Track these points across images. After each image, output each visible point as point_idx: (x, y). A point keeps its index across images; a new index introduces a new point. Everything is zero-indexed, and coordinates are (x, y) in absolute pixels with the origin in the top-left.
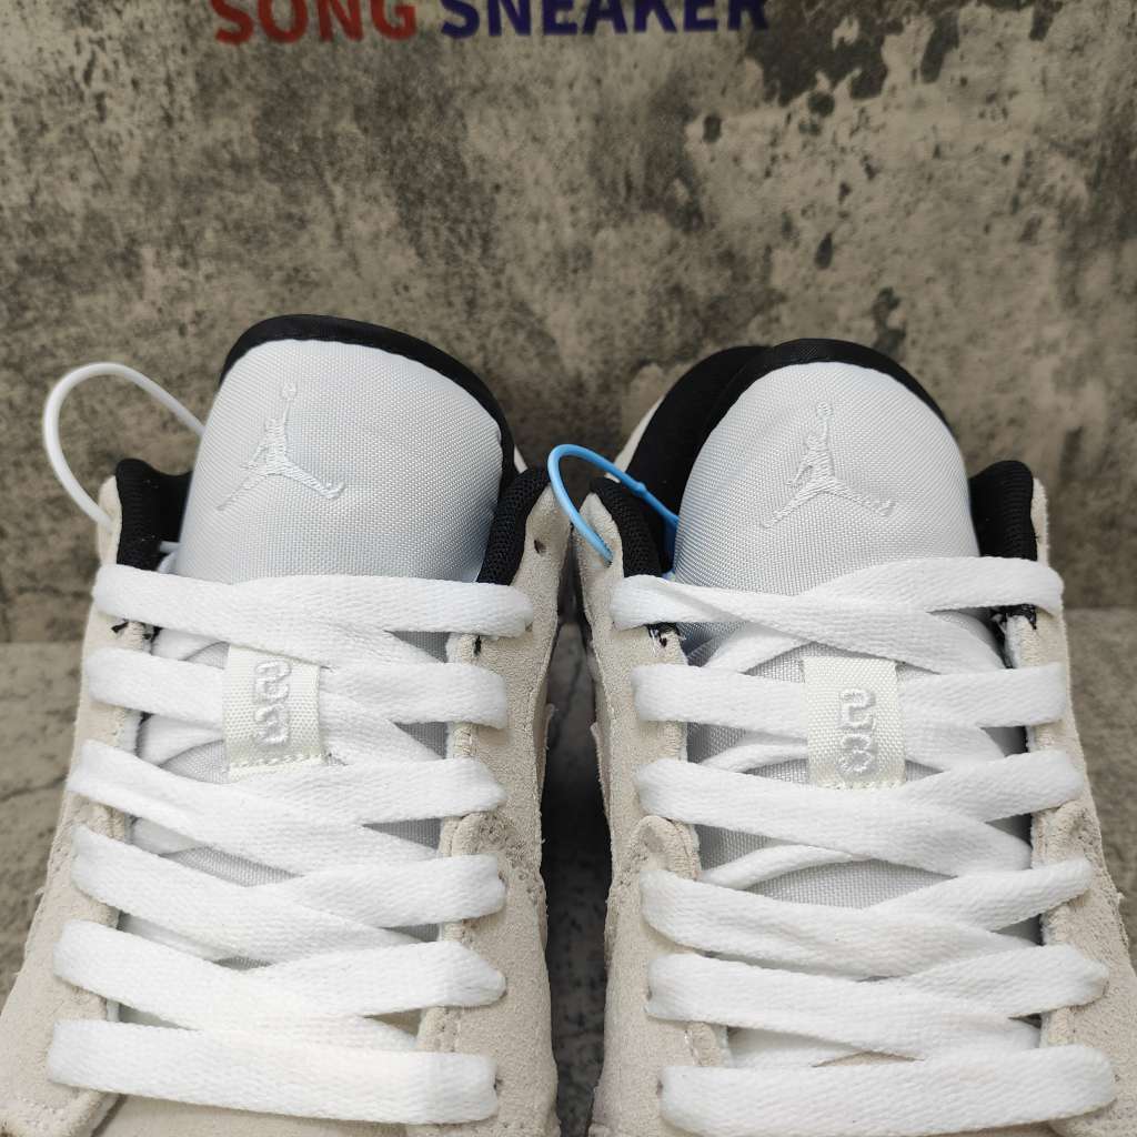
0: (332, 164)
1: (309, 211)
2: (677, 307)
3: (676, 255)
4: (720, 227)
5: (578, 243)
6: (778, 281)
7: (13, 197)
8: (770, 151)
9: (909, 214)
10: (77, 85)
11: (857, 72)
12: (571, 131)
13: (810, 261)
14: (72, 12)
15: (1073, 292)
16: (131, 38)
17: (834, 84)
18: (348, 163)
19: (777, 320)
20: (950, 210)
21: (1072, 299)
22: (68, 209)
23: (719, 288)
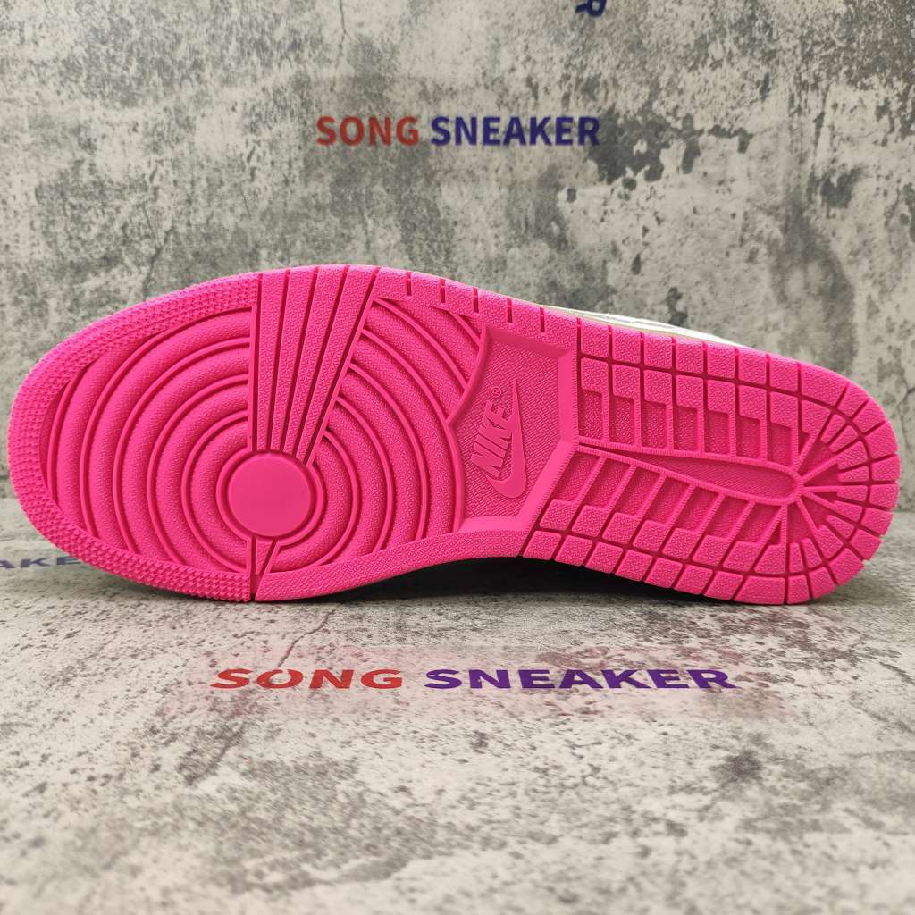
0: (368, 208)
1: (353, 232)
2: (554, 294)
3: (554, 264)
4: (577, 249)
5: (498, 255)
6: (611, 281)
7: (199, 219)
8: (603, 208)
9: (682, 244)
10: (243, 163)
11: (647, 168)
12: (496, 194)
13: (629, 270)
14: (246, 127)
15: (782, 292)
16: (275, 141)
17: (636, 174)
18: (377, 208)
19: (612, 304)
20: (706, 244)
21: (783, 297)
22: (226, 226)
23: (577, 284)
